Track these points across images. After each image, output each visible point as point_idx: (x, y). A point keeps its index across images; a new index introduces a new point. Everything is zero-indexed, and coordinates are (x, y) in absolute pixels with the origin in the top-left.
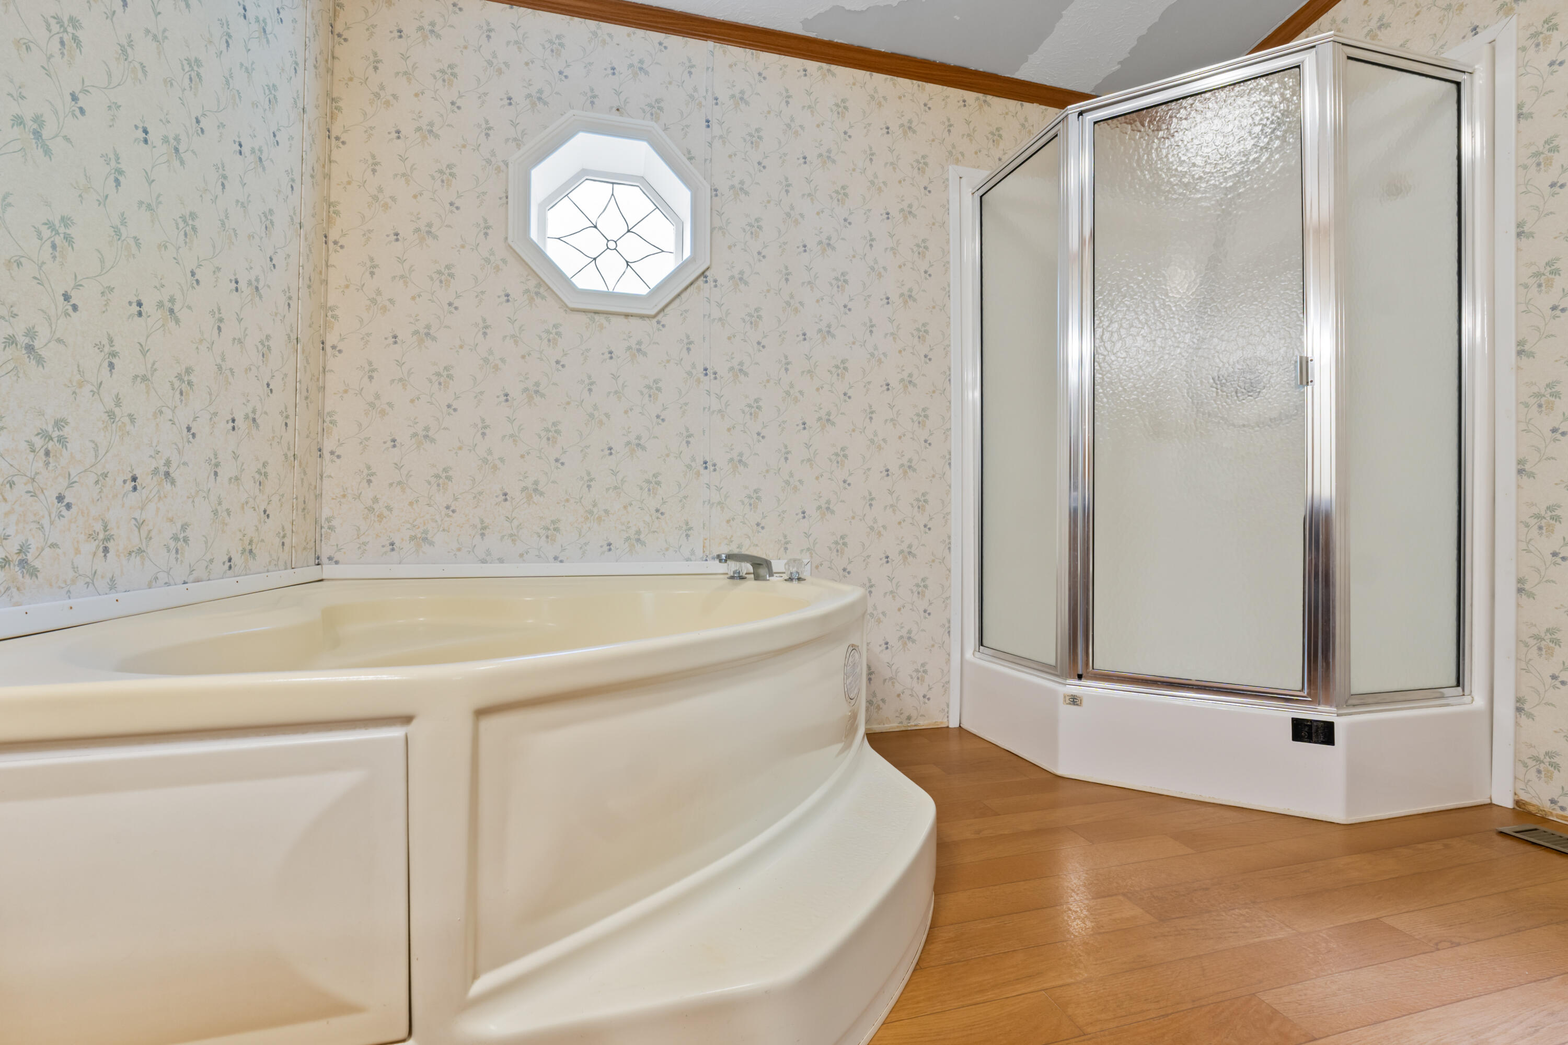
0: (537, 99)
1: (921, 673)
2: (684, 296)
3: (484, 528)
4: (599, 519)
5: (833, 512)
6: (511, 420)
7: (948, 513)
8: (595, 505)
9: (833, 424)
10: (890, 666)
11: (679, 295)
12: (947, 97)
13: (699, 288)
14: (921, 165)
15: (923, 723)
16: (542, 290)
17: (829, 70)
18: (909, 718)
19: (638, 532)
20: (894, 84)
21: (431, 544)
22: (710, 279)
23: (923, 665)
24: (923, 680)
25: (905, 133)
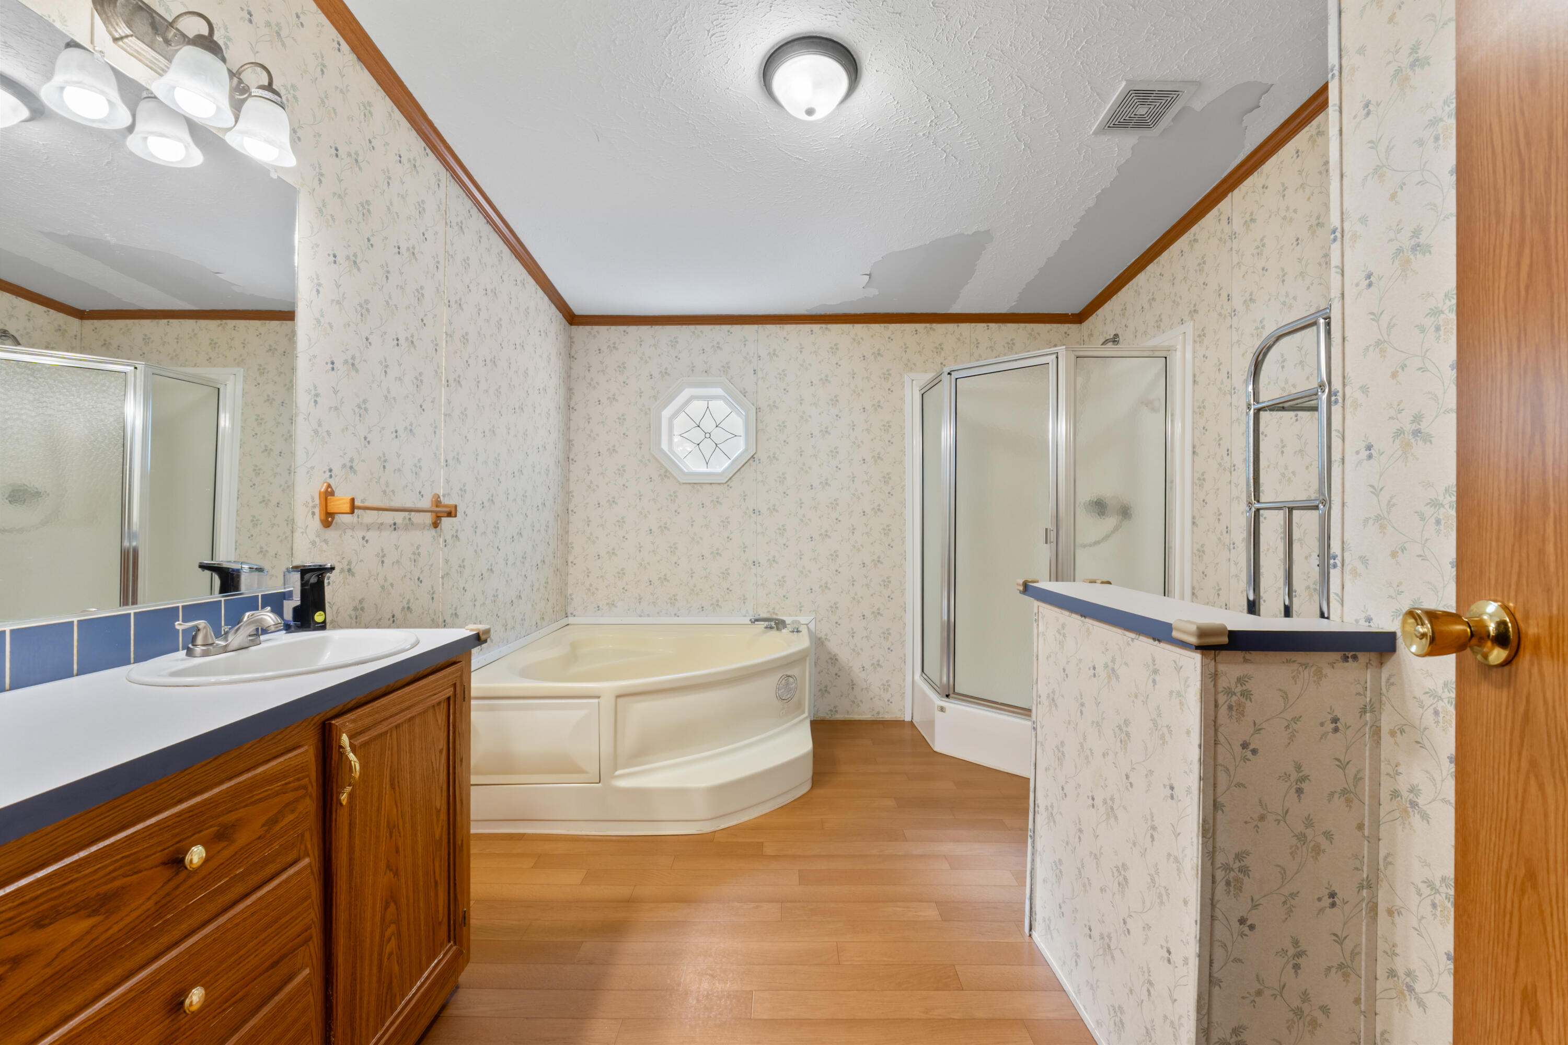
0: (665, 373)
1: (886, 687)
2: (742, 470)
3: (640, 599)
4: (697, 594)
5: (829, 589)
6: (653, 543)
7: (904, 589)
8: (695, 586)
9: (829, 537)
10: (866, 681)
11: (739, 470)
12: (904, 330)
13: (750, 465)
14: (887, 376)
15: (888, 717)
16: (668, 474)
17: (826, 328)
18: (878, 713)
19: (718, 601)
20: (868, 329)
21: (616, 607)
22: (756, 459)
23: (887, 682)
24: (887, 691)
25: (875, 358)
